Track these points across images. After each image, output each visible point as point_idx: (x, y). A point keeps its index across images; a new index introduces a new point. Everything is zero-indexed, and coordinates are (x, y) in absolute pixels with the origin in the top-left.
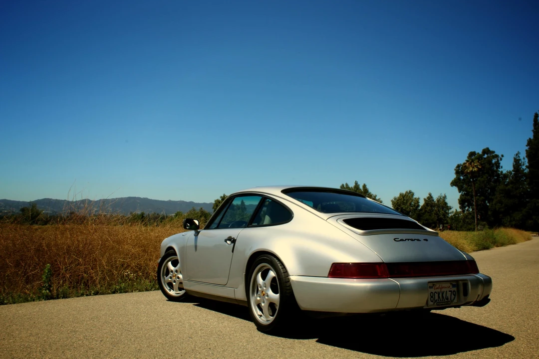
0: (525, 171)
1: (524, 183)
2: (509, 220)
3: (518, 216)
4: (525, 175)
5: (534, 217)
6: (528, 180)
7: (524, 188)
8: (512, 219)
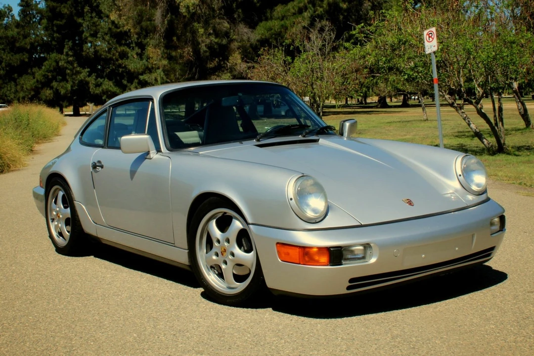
0: (39, 6)
1: (37, 27)
2: (13, 90)
3: (28, 82)
4: (40, 12)
5: (55, 84)
6: (45, 21)
7: (37, 35)
8: (19, 87)
